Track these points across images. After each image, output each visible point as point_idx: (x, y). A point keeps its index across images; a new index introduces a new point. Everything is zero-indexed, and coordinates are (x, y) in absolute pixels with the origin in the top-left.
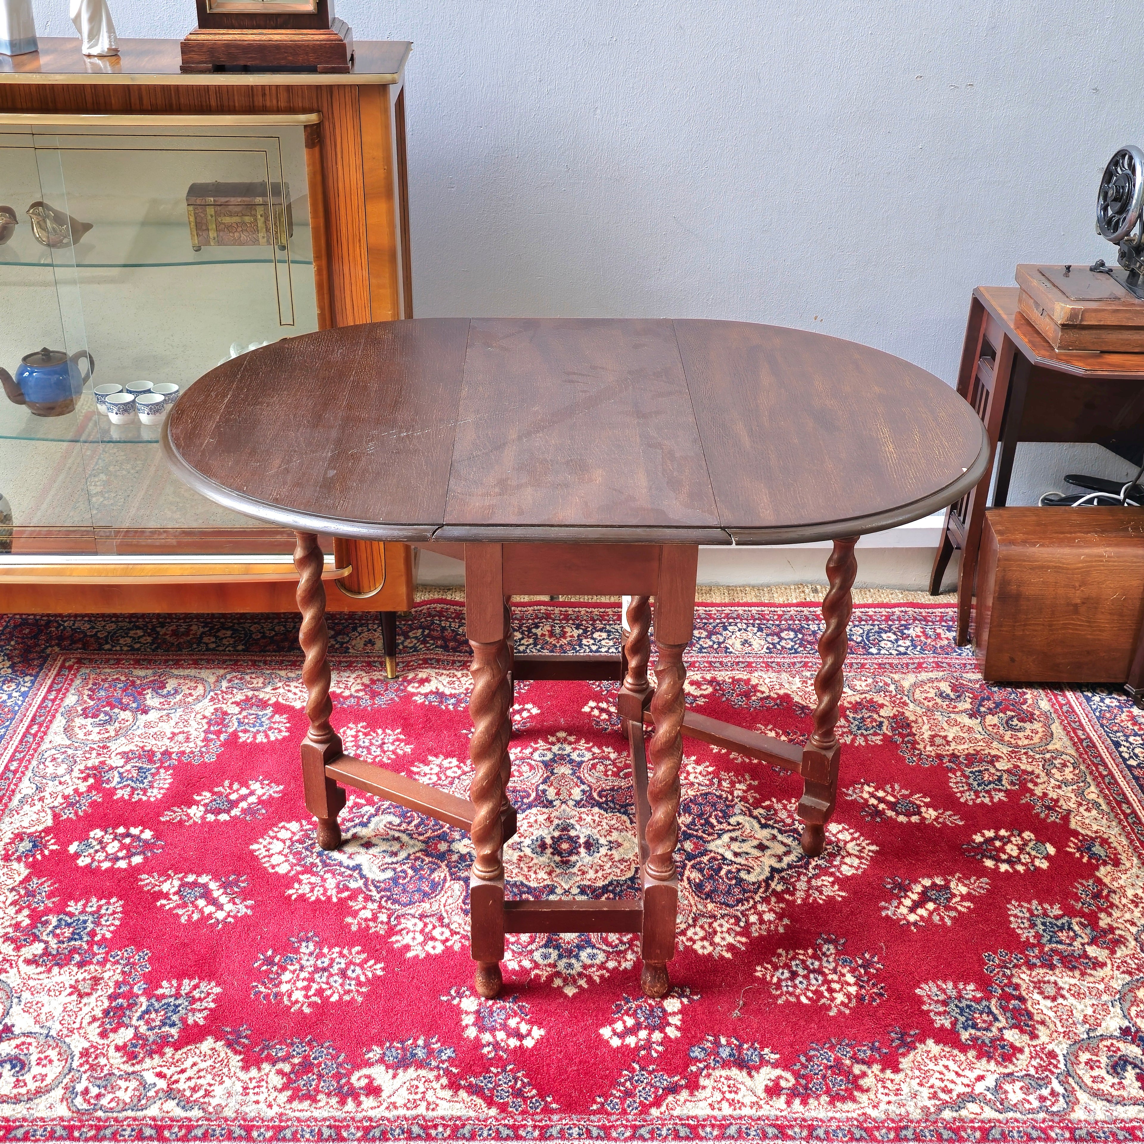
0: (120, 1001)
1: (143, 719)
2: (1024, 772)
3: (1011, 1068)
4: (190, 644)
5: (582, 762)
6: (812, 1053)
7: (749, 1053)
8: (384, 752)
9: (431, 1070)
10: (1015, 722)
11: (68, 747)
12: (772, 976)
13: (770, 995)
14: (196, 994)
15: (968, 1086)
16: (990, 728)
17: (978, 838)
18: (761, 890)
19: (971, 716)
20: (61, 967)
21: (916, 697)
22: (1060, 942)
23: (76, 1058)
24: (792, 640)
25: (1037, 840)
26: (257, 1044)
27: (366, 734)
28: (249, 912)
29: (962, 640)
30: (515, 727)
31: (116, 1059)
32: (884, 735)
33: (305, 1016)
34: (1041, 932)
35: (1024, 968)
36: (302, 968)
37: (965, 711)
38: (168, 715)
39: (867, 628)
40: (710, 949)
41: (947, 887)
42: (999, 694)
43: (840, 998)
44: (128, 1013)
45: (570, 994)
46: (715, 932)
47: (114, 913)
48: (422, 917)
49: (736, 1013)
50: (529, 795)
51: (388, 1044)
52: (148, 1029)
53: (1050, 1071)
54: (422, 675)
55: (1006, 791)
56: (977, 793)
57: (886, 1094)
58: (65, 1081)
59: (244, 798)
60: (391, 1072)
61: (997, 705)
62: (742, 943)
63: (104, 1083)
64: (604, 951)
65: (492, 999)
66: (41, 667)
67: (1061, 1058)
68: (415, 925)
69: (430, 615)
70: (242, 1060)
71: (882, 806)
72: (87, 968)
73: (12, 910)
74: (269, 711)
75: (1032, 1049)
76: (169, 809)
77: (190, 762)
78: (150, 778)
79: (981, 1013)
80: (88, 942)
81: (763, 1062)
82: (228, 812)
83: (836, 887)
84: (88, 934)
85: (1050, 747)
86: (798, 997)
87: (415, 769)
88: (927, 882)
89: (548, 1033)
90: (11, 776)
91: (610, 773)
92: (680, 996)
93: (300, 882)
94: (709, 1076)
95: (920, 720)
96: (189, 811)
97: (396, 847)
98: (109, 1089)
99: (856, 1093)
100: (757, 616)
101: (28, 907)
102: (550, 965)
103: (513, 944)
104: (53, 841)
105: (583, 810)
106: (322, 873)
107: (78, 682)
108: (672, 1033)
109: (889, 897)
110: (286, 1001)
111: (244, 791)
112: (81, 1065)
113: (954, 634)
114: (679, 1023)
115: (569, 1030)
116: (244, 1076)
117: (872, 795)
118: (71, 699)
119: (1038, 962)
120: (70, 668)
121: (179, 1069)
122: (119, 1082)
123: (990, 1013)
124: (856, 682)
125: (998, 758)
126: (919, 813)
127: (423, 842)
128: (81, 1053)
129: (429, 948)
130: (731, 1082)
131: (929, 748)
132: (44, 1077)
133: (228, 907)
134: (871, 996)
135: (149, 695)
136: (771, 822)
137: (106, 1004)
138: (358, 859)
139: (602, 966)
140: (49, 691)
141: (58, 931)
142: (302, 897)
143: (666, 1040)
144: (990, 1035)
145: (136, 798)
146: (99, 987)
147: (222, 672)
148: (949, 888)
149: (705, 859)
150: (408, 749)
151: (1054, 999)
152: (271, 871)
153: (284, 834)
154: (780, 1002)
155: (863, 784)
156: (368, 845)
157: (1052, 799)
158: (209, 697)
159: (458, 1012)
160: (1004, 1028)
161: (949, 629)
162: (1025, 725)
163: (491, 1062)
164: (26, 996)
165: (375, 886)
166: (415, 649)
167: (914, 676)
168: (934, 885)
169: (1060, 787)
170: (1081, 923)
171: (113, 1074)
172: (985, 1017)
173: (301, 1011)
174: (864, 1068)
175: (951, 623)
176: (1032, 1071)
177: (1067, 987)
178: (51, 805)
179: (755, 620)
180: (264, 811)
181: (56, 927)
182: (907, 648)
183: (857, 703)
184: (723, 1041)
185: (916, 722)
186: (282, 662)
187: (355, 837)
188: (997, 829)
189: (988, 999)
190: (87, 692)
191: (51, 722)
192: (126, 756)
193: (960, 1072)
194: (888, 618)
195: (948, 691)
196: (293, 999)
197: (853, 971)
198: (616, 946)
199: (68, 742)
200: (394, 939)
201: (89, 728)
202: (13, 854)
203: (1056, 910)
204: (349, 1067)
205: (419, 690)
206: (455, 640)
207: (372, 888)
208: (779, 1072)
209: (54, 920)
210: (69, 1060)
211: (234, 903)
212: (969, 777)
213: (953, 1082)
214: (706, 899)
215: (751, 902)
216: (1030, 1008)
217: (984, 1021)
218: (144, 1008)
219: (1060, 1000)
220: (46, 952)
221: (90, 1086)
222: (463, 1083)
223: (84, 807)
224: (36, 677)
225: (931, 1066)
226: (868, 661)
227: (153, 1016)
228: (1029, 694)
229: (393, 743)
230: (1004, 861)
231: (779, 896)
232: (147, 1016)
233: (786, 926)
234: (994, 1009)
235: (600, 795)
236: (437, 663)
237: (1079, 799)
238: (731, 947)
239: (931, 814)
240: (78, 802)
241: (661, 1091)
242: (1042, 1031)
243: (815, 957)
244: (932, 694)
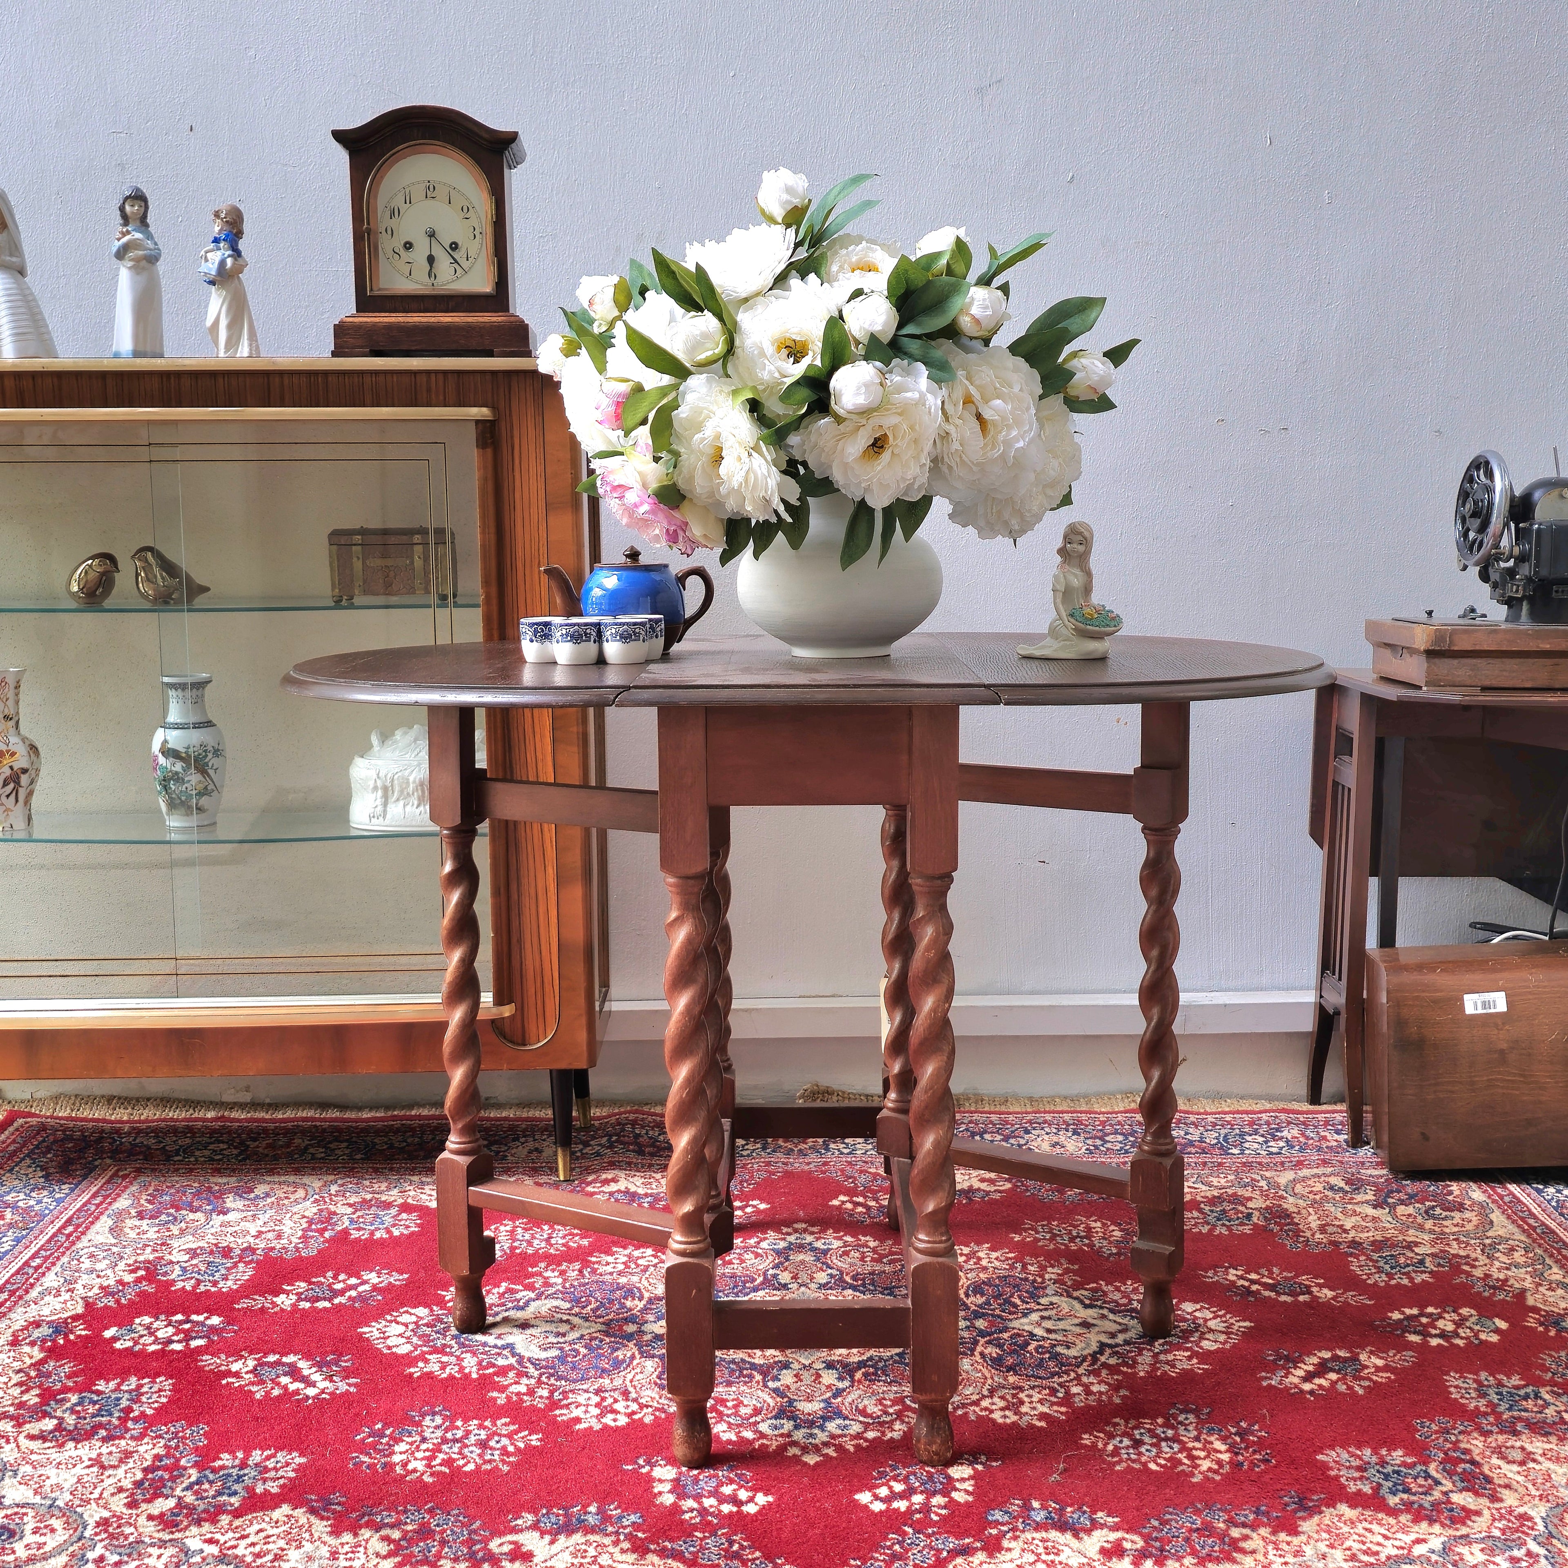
0: (160, 1473)
1: (217, 1220)
2: (1456, 1256)
3: (1464, 1531)
4: (290, 1155)
5: (829, 1250)
6: (1168, 1517)
7: (1076, 1516)
8: (551, 1245)
9: (607, 1535)
10: (1438, 1211)
11: (114, 1245)
12: (1106, 1444)
13: (1104, 1461)
14: (270, 1464)
15: (1403, 1548)
16: (1404, 1218)
17: (1396, 1316)
18: (1085, 1364)
19: (1375, 1207)
20: (78, 1442)
21: (1296, 1191)
22: (1526, 1410)
23: (89, 1528)
24: (1120, 1142)
25: (1480, 1315)
26: (354, 1510)
27: (526, 1230)
28: (352, 1389)
29: (1357, 1141)
30: (736, 1221)
31: (149, 1529)
32: (1255, 1225)
33: (426, 1485)
34: (1496, 1401)
35: (1475, 1435)
36: (424, 1440)
37: (1367, 1202)
38: (254, 1216)
39: (1223, 1132)
40: (1014, 1418)
41: (1355, 1359)
42: (1411, 1187)
43: (1205, 1465)
44: (169, 1484)
45: (812, 1463)
46: (1022, 1403)
47: (160, 1390)
48: (597, 1392)
49: (1055, 1477)
50: (754, 1280)
51: (544, 1511)
52: (197, 1499)
53: (1523, 1532)
54: (609, 1175)
55: (1431, 1273)
56: (1390, 1276)
57: (1280, 1556)
58: (71, 1549)
59: (354, 1287)
60: (547, 1538)
61: (1411, 1197)
62: (1062, 1413)
63: (128, 1551)
64: (861, 1422)
65: (697, 1468)
66: (85, 1177)
67: (1538, 1520)
68: (589, 1399)
69: (619, 1124)
70: (330, 1526)
71: (1255, 1287)
72: (117, 1442)
73: (16, 1391)
74: (394, 1211)
75: (1494, 1512)
76: (247, 1297)
77: (281, 1257)
78: (223, 1271)
79: (1415, 1478)
80: (119, 1418)
81: (1095, 1525)
82: (330, 1300)
83: (1195, 1361)
84: (122, 1410)
85: (1489, 1234)
86: (1145, 1464)
87: (594, 1259)
88: (1327, 1355)
89: (779, 1499)
90: (31, 1271)
91: (868, 1259)
92: (971, 1464)
93: (427, 1361)
94: (1015, 1538)
95: (1304, 1212)
96: (275, 1299)
97: (564, 1328)
98: (135, 1556)
99: (1235, 1554)
100: (1071, 1122)
101: (40, 1387)
102: (782, 1435)
103: (728, 1416)
104: (82, 1327)
105: (830, 1291)
106: (458, 1353)
107: (134, 1188)
108: (959, 1497)
109: (1272, 1368)
110: (399, 1470)
111: (353, 1281)
112: (96, 1534)
113: (1346, 1137)
114: (970, 1489)
115: (809, 1496)
116: (332, 1541)
117: (1241, 1277)
118: (123, 1203)
119: (1495, 1429)
120: (124, 1177)
121: (237, 1535)
122: (150, 1550)
123: (1428, 1476)
124: (1211, 1179)
125: (1417, 1244)
126: (1310, 1293)
127: (603, 1323)
128: (97, 1523)
129: (608, 1420)
130: (1050, 1544)
131: (1318, 1236)
132: (40, 1546)
133: (322, 1385)
134: (1252, 1462)
135: (231, 1198)
136: (1099, 1303)
137: (139, 1475)
138: (509, 1339)
139: (858, 1436)
140: (94, 1196)
141: (79, 1408)
142: (429, 1375)
143: (952, 1504)
144: (1429, 1498)
145: (202, 1288)
146: (131, 1460)
147: (331, 1177)
148: (1358, 1360)
149: (1006, 1335)
150: (585, 1242)
151: (1522, 1463)
152: (385, 1351)
153: (405, 1318)
154: (1118, 1468)
155: (1227, 1268)
156: (524, 1325)
157: (1498, 1280)
158: (312, 1199)
159: (649, 1480)
160: (1452, 1491)
161: (1338, 1132)
162: (1452, 1214)
163: (695, 1528)
164: (26, 1469)
165: (532, 1364)
166: (598, 1154)
167: (1292, 1172)
168: (1335, 1358)
169: (1507, 1269)
170: (1553, 1392)
171: (143, 1542)
172: (1421, 1481)
173: (420, 1480)
174: (1246, 1531)
175: (1340, 1127)
176: (1497, 1533)
177: (1541, 1452)
178: (84, 1295)
179: (1068, 1125)
180: (380, 1298)
181: (75, 1405)
182: (1281, 1148)
183: (1214, 1197)
184: (1036, 1504)
185: (1299, 1213)
186: (414, 1168)
187: (506, 1320)
188: (1422, 1307)
189: (1426, 1463)
190: (144, 1197)
191: (92, 1223)
192: (193, 1253)
193: (1389, 1535)
194: (1252, 1123)
195: (1342, 1184)
196: (410, 1467)
197: (1223, 1439)
198: (878, 1417)
199: (114, 1241)
200: (557, 1412)
201: (145, 1228)
202: (24, 1339)
203: (1516, 1381)
204: (487, 1534)
205: (603, 1189)
206: (653, 1145)
207: (528, 1365)
208: (1119, 1534)
209: (74, 1398)
210: (80, 1529)
211: (331, 1381)
212: (1377, 1261)
213: (1379, 1544)
214: (1008, 1371)
215: (1073, 1375)
216: (1487, 1472)
217: (1420, 1486)
218: (193, 1479)
219: (1531, 1465)
220: (59, 1428)
221: (107, 1554)
222: (652, 1547)
223: (130, 1294)
224: (77, 1186)
225: (1346, 1529)
226: (1228, 1161)
227: (206, 1486)
228: (1455, 1187)
229: (564, 1237)
230: (1436, 1336)
231: (1113, 1370)
232: (196, 1487)
233: (1123, 1397)
234: (1433, 1473)
235: (854, 1278)
236: (629, 1166)
237: (1537, 1280)
238: (1043, 1416)
239: (1327, 1294)
240: (119, 1291)
241: (945, 1554)
242: (1505, 1493)
243: (1167, 1425)
244: (1319, 1187)
